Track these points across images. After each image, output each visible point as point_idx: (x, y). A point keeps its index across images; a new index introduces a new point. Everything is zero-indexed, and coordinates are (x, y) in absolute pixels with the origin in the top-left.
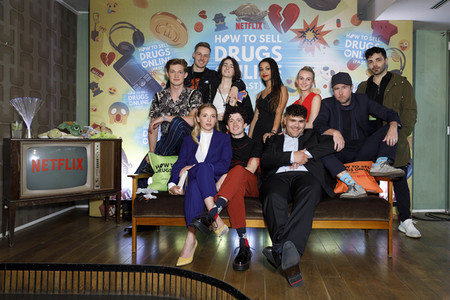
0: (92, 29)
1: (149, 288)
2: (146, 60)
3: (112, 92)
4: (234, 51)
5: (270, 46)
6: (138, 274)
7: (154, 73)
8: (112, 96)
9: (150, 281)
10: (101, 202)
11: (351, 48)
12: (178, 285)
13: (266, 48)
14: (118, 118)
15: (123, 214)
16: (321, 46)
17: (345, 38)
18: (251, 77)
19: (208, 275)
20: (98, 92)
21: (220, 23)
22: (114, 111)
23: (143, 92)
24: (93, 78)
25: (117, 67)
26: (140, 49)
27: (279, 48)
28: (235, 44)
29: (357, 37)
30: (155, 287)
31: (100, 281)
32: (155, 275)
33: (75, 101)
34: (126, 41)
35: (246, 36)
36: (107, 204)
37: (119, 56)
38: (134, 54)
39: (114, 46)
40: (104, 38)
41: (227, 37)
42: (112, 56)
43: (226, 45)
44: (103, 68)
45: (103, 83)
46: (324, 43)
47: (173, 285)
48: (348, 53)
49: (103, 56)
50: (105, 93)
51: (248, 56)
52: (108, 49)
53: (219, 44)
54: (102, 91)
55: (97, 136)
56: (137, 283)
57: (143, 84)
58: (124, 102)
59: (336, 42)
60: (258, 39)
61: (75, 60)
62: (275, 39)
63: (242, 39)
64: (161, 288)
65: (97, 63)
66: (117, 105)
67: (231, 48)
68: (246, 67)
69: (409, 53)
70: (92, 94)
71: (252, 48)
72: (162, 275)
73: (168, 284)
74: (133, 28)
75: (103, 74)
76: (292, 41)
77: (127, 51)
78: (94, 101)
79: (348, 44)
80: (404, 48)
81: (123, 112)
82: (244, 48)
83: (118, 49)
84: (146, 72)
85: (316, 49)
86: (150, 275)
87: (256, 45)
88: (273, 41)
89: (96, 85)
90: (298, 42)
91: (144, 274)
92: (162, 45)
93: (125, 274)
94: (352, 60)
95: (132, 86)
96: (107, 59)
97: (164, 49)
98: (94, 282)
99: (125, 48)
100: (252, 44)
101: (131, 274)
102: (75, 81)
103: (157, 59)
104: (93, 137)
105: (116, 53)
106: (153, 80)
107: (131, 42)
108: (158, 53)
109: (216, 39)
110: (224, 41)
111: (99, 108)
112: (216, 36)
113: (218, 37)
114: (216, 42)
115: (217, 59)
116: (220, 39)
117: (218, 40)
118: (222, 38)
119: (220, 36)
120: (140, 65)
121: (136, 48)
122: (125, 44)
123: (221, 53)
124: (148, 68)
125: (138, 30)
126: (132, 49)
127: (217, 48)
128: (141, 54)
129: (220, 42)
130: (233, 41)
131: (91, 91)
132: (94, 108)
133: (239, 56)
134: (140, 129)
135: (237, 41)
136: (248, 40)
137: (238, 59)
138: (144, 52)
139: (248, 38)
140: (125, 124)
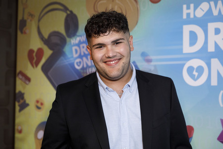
0: (20, 18)
2: (80, 56)
4: (217, 31)
22: (41, 134)
24: (20, 86)
25: (46, 70)
26: (73, 40)
34: (56, 29)
37: (48, 53)
38: (67, 49)
39: (42, 38)
40: (32, 28)
41: (205, 6)
42: (40, 52)
43: (203, 23)
45: (30, 93)
49: (31, 52)
50: (32, 107)
52: (36, 44)
53: (190, 21)
54: (28, 105)
65: (23, 64)
67: (212, 27)
70: (17, 108)
74: (66, 9)
75: (29, 80)
77: (57, 45)
78: (20, 118)
83: (47, 42)
84: (79, 75)
89: (22, 95)
96: (34, 57)
99: (55, 40)
105: (45, 48)
107: (62, 31)
109: (185, 11)
110: (200, 13)
111: (25, 129)
112: (185, 6)
113: (188, 8)
114: (185, 17)
115: (187, 49)
116: (191, 11)
117: (188, 15)
118: (195, 9)
119: (192, 6)
120: (72, 65)
121: (68, 39)
122: (56, 34)
123: (193, 37)
124: (83, 68)
125: (71, 12)
126: (63, 42)
127: (187, 29)
128: (74, 48)
129: (192, 16)
130: (215, 13)
131: (17, 104)
132: (19, 128)
138: (78, 45)
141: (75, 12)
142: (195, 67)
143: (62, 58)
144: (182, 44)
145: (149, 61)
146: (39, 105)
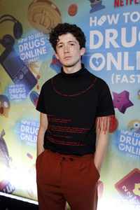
2: (24, 52)
4: (112, 35)
7: (31, 64)
14: (2, 110)
18: (132, 68)
21: (96, 2)
23: (21, 85)
26: (19, 41)
28: (113, 26)
34: (8, 33)
35: (126, 14)
38: (15, 47)
41: (104, 18)
43: (102, 29)
53: (95, 28)
57: (22, 77)
58: (7, 95)
63: (122, 18)
67: (108, 32)
68: (126, 54)
71: (134, 29)
74: (14, 19)
77: (9, 43)
81: (6, 105)
82: (124, 30)
83: (2, 42)
84: (24, 65)
92: (38, 35)
95: (12, 79)
97: (39, 39)
99: (7, 40)
100: (134, 24)
103: (33, 50)
106: (30, 72)
107: (12, 35)
108: (34, 44)
109: (91, 21)
110: (100, 23)
112: (91, 18)
113: (93, 19)
114: (91, 25)
115: (92, 46)
116: (95, 21)
117: (93, 24)
118: (98, 20)
119: (96, 18)
120: (19, 58)
121: (16, 40)
122: (8, 36)
123: (96, 38)
124: (26, 60)
125: (18, 21)
127: (92, 33)
128: (20, 46)
129: (95, 25)
130: (110, 23)
133: (118, 40)
134: (19, 123)
135: (116, 22)
136: (129, 20)
137: (116, 45)
138: (23, 44)
139: (129, 16)
140: (7, 117)
141: (20, 22)
142: (97, 58)
143: (12, 53)
144: (89, 43)
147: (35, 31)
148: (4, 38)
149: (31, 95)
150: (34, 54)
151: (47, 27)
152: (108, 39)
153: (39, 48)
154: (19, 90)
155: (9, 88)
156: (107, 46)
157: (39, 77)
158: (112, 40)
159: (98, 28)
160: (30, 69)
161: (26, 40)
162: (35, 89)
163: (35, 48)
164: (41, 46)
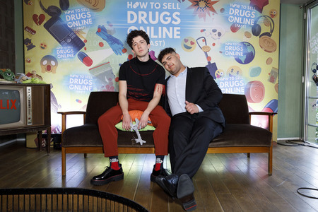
1: (71, 207)
2: (71, 21)
3: (43, 47)
4: (143, 15)
5: (172, 12)
6: (60, 196)
7: (78, 31)
8: (43, 50)
9: (71, 201)
10: (36, 136)
11: (233, 15)
12: (95, 204)
13: (168, 14)
14: (49, 68)
15: (54, 145)
16: (211, 13)
17: (229, 7)
18: (156, 37)
19: (120, 195)
20: (31, 47)
22: (45, 62)
23: (69, 47)
24: (27, 35)
25: (47, 26)
26: (66, 12)
27: (179, 14)
28: (143, 10)
29: (238, 6)
30: (75, 206)
31: (27, 203)
32: (75, 196)
33: (14, 55)
34: (54, 5)
35: (152, 3)
36: (40, 137)
37: (48, 17)
38: (61, 16)
39: (43, 9)
40: (35, 2)
41: (137, 4)
42: (42, 17)
43: (137, 11)
44: (35, 27)
45: (35, 40)
46: (213, 10)
47: (91, 204)
48: (231, 19)
49: (35, 17)
50: (37, 48)
51: (154, 19)
52: (39, 12)
53: (130, 9)
54: (34, 46)
55: (29, 81)
56: (60, 203)
57: (69, 41)
58: (53, 55)
59: (222, 10)
60: (162, 6)
61: (13, 22)
62: (175, 6)
63: (149, 6)
64: (81, 207)
65: (29, 22)
66: (48, 58)
67: (140, 13)
68: (152, 28)
69: (276, 20)
70: (26, 48)
71: (157, 13)
72: (81, 196)
73: (86, 204)
75: (35, 32)
76: (188, 8)
77: (55, 13)
78: (28, 54)
79: (231, 12)
80: (273, 16)
81: (53, 63)
82: (151, 13)
83: (48, 11)
84: (71, 31)
85: (207, 15)
86: (71, 196)
87: (161, 11)
88: (173, 8)
89: (29, 41)
90: (193, 10)
91: (65, 196)
92: (84, 9)
93: (49, 196)
94: (234, 24)
95: (60, 42)
96: (38, 19)
97: (86, 12)
98: (21, 204)
99: (52, 10)
100: (157, 10)
101: (55, 196)
102: (13, 39)
103: (80, 20)
104: (24, 82)
105: (46, 15)
106: (77, 38)
107: (58, 6)
108: (81, 16)
109: (128, 5)
110: (135, 7)
111: (33, 60)
112: (128, 3)
114: (128, 7)
115: (129, 21)
116: (131, 5)
118: (133, 4)
119: (131, 3)
120: (66, 25)
121: (62, 11)
122: (55, 7)
123: (132, 17)
124: (73, 27)
126: (59, 12)
127: (129, 13)
128: (67, 16)
129: (131, 7)
130: (142, 7)
131: (25, 46)
132: (28, 60)
133: (147, 19)
134: (67, 77)
135: (145, 7)
136: (154, 7)
137: (146, 22)
138: (70, 15)
139: (154, 5)
140: (55, 72)
143: (59, 21)
144: (127, 19)
145: (111, 26)
146: (43, 46)
147: (81, 6)
148: (49, 8)
149: (78, 55)
150: (81, 23)
151: (93, 4)
152: (140, 17)
153: (86, 19)
154: (67, 51)
155: (56, 50)
156: (140, 22)
157: (86, 41)
158: (143, 18)
159: (133, 10)
160: (78, 35)
161: (73, 12)
162: (82, 50)
163: (82, 19)
164: (87, 18)
